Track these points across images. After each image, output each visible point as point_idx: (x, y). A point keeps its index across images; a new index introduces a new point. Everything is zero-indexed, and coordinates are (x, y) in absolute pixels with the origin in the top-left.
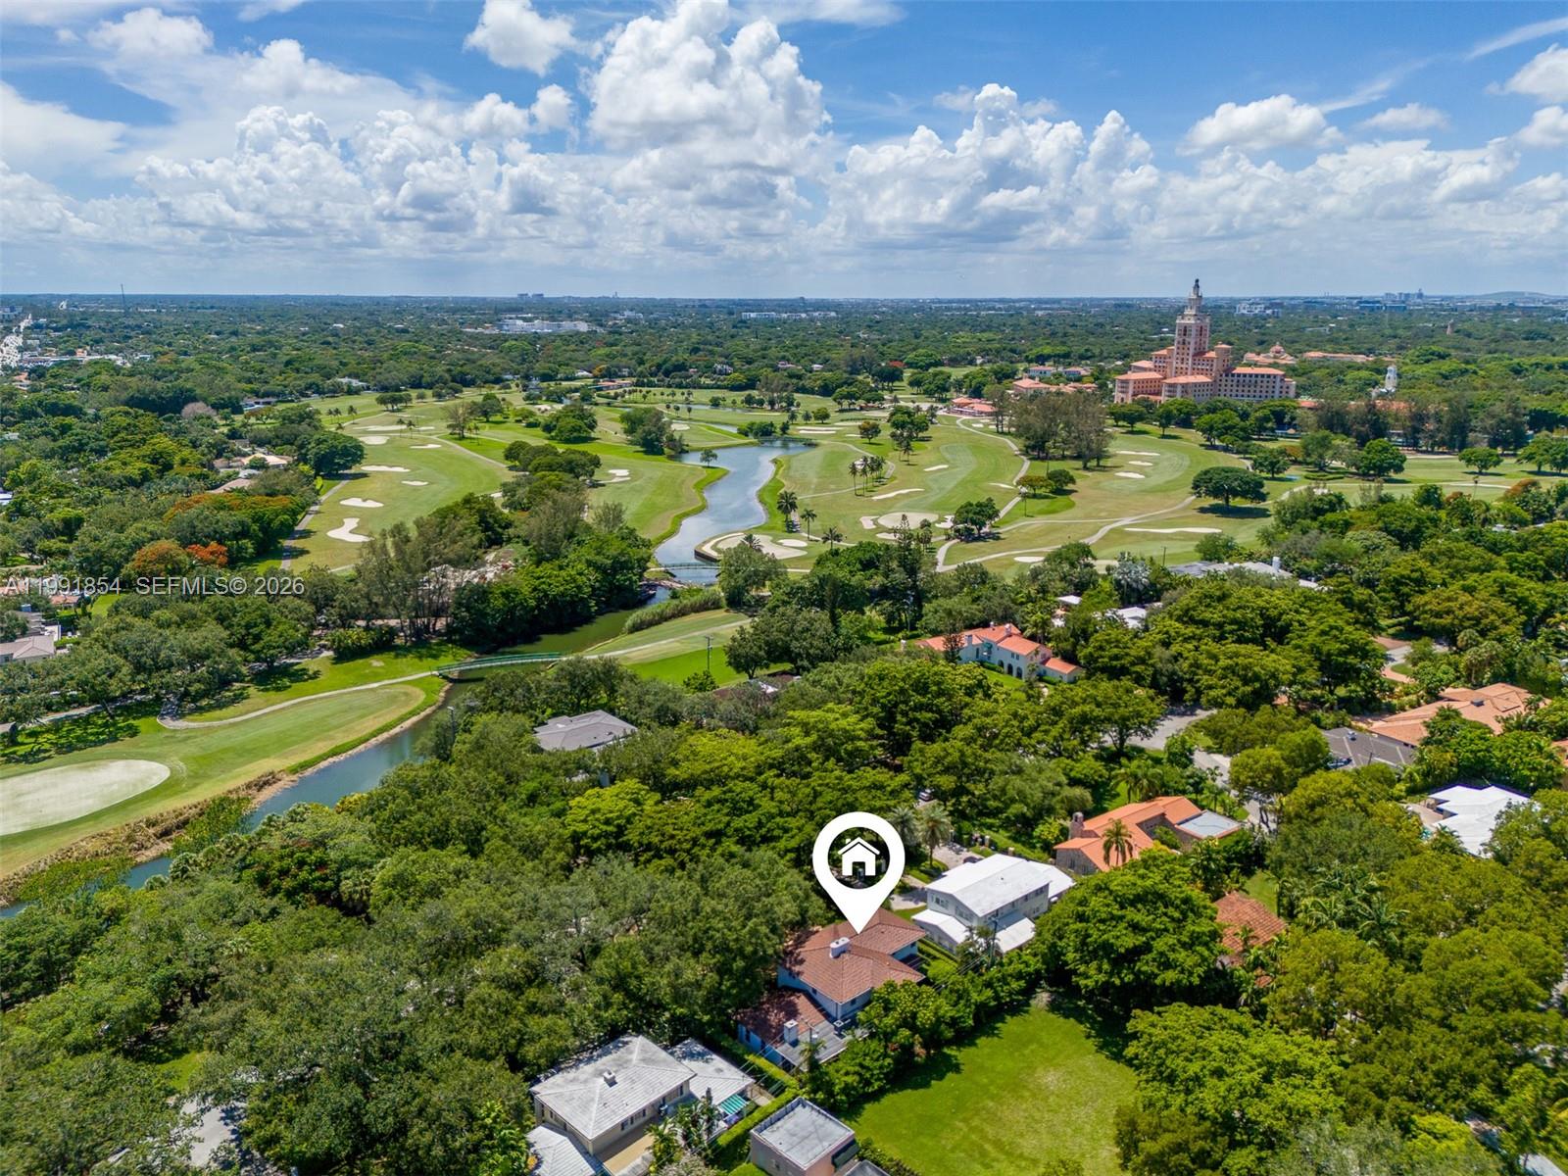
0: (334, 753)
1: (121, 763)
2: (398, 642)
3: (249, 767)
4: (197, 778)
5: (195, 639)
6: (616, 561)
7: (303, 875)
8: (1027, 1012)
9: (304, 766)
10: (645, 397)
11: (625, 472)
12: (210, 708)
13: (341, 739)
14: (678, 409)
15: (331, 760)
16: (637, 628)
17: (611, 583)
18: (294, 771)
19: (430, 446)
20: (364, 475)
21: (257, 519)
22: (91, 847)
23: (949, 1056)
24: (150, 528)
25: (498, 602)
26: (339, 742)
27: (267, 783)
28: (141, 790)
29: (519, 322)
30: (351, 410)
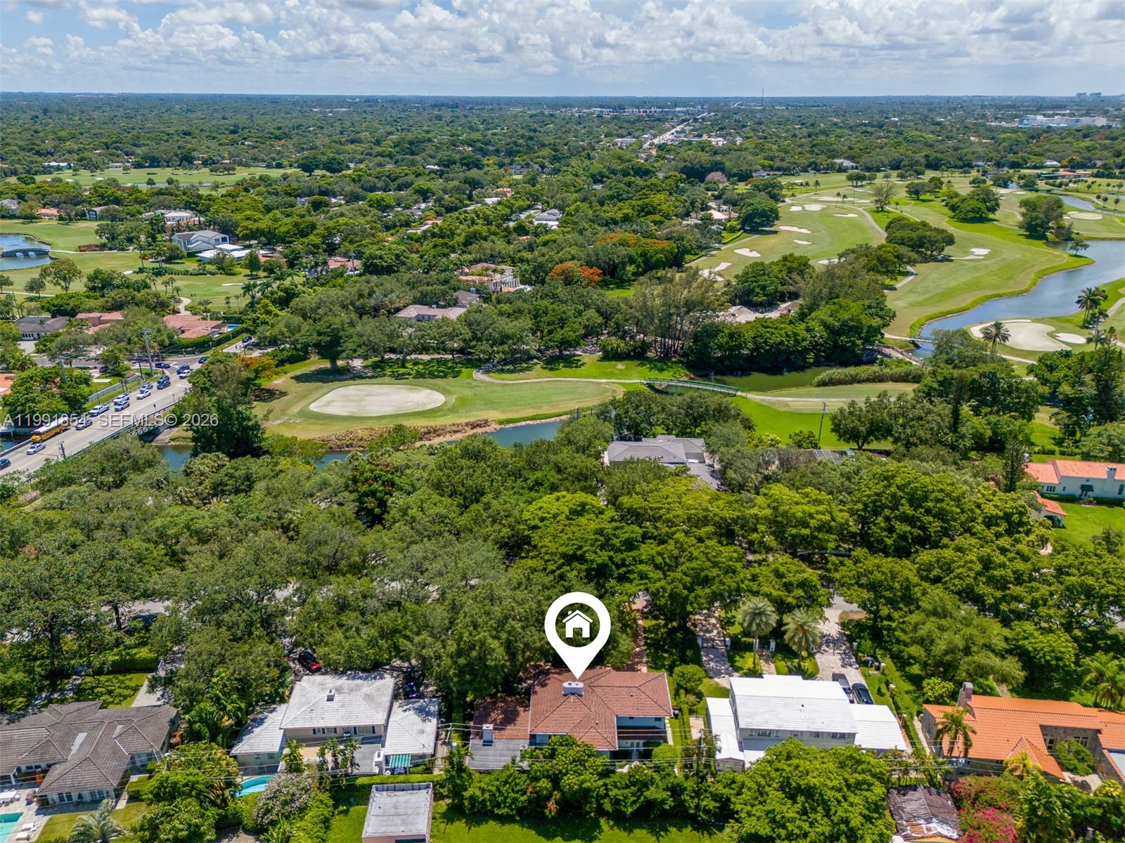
0: (533, 418)
1: (429, 391)
2: (650, 354)
3: (480, 413)
4: (453, 410)
5: (509, 326)
6: (844, 324)
7: (375, 486)
8: (710, 835)
9: (509, 421)
10: (1089, 187)
11: (985, 251)
12: (509, 371)
13: (545, 410)
14: (1105, 200)
15: (528, 422)
16: (823, 384)
17: (835, 343)
18: (501, 423)
19: (850, 215)
20: (776, 232)
21: (643, 255)
22: (361, 434)
23: (599, 827)
24: (573, 252)
25: (722, 339)
26: (540, 412)
27: (479, 425)
28: (421, 409)
29: (1040, 118)
30: (817, 183)
